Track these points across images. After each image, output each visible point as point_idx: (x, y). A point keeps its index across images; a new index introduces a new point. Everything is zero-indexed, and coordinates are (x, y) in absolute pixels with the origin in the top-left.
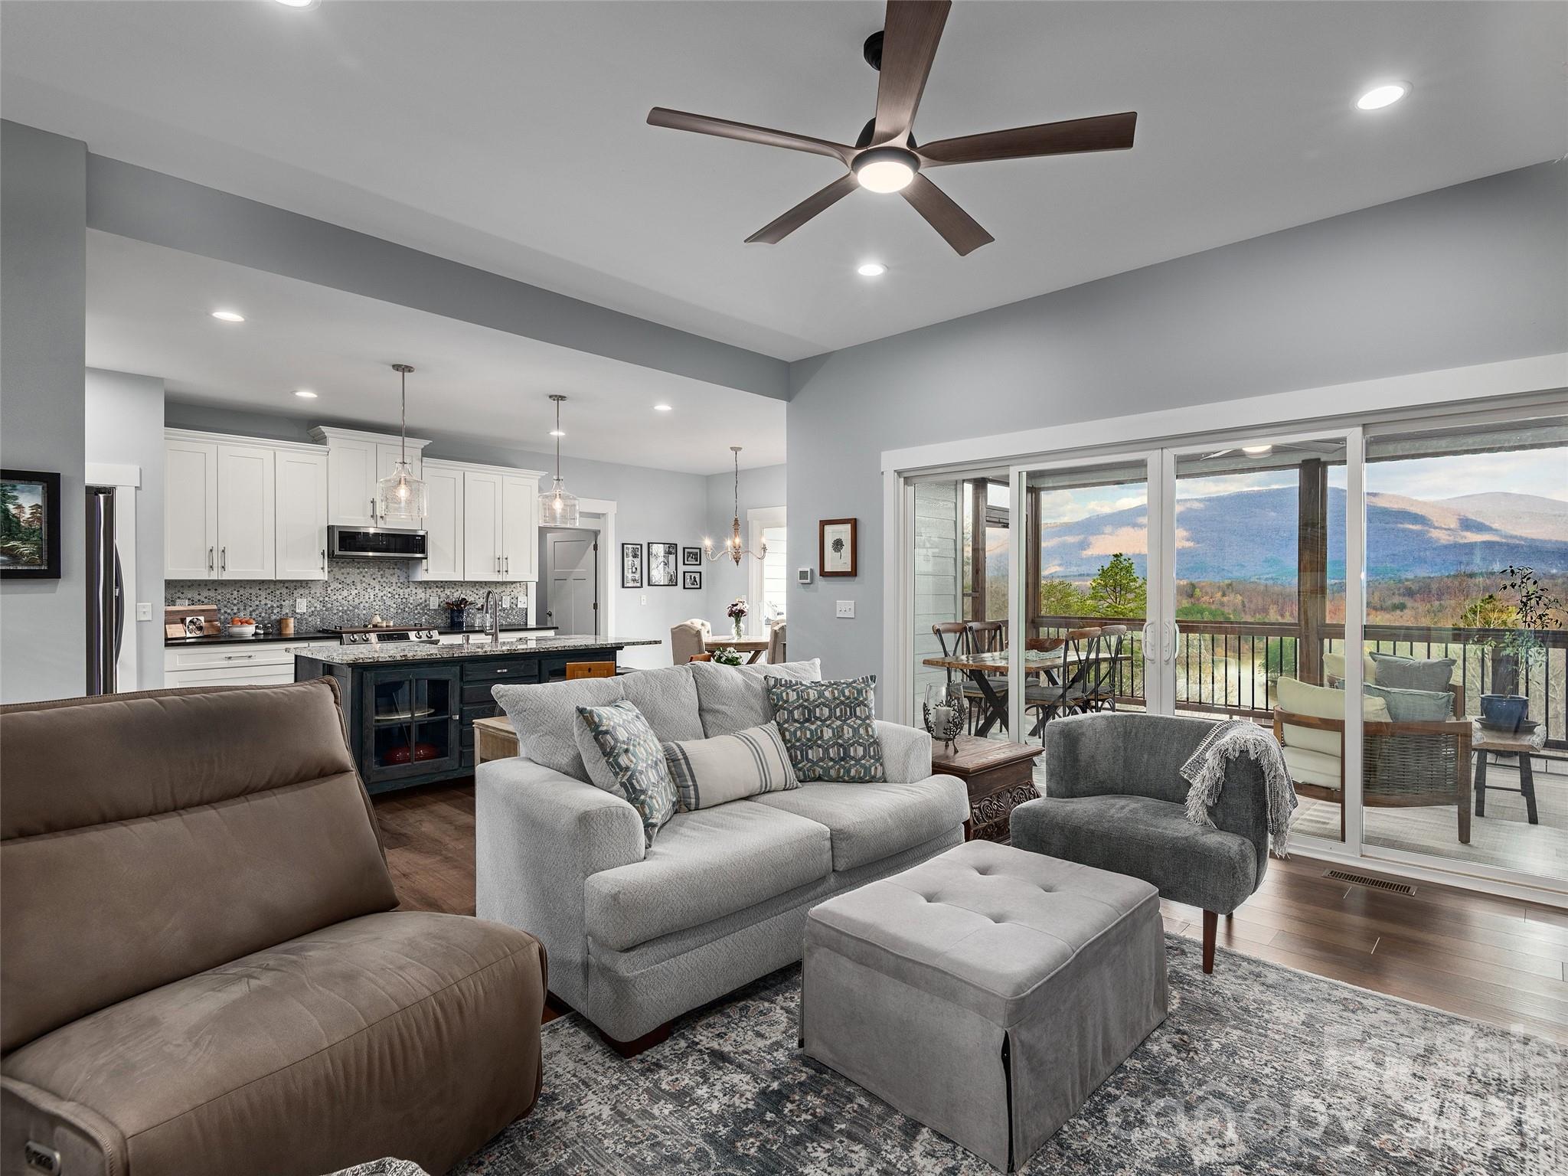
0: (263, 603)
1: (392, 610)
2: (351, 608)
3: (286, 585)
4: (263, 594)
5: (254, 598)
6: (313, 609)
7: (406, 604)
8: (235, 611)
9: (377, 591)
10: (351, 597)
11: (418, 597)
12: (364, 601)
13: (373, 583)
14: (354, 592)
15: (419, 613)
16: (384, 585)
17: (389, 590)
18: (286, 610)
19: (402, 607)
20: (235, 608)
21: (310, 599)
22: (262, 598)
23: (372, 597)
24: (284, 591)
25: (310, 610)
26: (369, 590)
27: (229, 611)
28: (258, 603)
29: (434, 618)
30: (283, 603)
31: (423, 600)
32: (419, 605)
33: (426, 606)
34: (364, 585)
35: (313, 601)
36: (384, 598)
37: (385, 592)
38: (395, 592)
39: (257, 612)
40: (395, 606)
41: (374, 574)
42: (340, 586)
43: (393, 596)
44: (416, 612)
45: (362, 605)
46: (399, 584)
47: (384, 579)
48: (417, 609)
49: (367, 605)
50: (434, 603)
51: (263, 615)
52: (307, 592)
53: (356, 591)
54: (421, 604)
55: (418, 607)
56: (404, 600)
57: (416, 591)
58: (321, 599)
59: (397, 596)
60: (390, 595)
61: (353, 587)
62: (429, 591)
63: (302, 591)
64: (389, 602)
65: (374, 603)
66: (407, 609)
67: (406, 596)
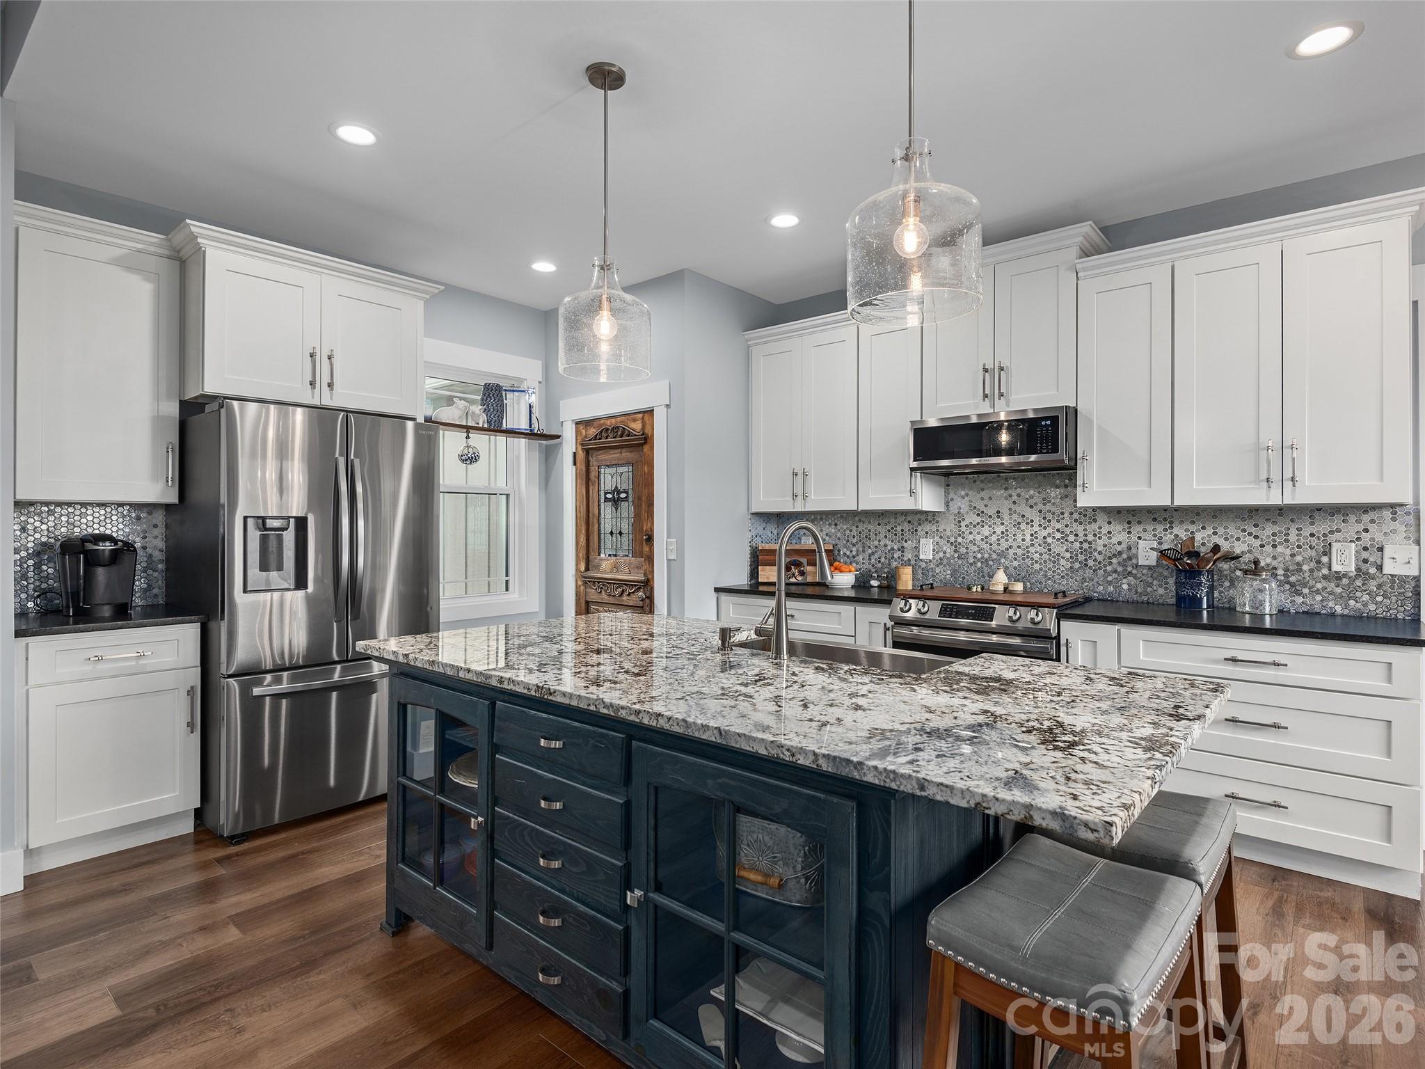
0: (882, 543)
1: (1063, 562)
2: (994, 556)
3: (909, 518)
4: (883, 530)
5: (873, 537)
6: (941, 555)
7: (1089, 553)
8: (854, 553)
9: (1036, 528)
10: (994, 538)
11: (1114, 540)
12: (1015, 545)
13: (1031, 514)
14: (999, 529)
15: (1115, 571)
16: (1049, 516)
17: (1058, 526)
18: (908, 555)
19: (1081, 557)
20: (854, 549)
21: (937, 539)
22: (882, 536)
23: (1028, 538)
24: (906, 526)
25: (937, 557)
26: (1023, 526)
27: (848, 553)
28: (876, 543)
29: (1150, 585)
30: (905, 545)
31: (1124, 546)
32: (1114, 556)
33: (1130, 558)
34: (1015, 517)
35: (942, 542)
36: (1049, 540)
37: (1049, 530)
38: (1068, 531)
39: (876, 556)
40: (1068, 555)
41: (1032, 497)
42: (979, 519)
43: (1064, 538)
44: (1109, 568)
45: (1011, 552)
46: (1076, 516)
47: (1049, 506)
48: (1110, 563)
49: (1019, 552)
50: (1147, 555)
51: (883, 560)
52: (934, 528)
53: (1002, 528)
54: (1120, 553)
55: (1114, 561)
56: (1086, 546)
57: (1111, 528)
58: (952, 540)
59: (1071, 538)
60: (1058, 535)
61: (998, 521)
62: (1137, 529)
63: (928, 527)
64: (1058, 548)
65: (1032, 550)
66: (1091, 563)
67: (1090, 538)
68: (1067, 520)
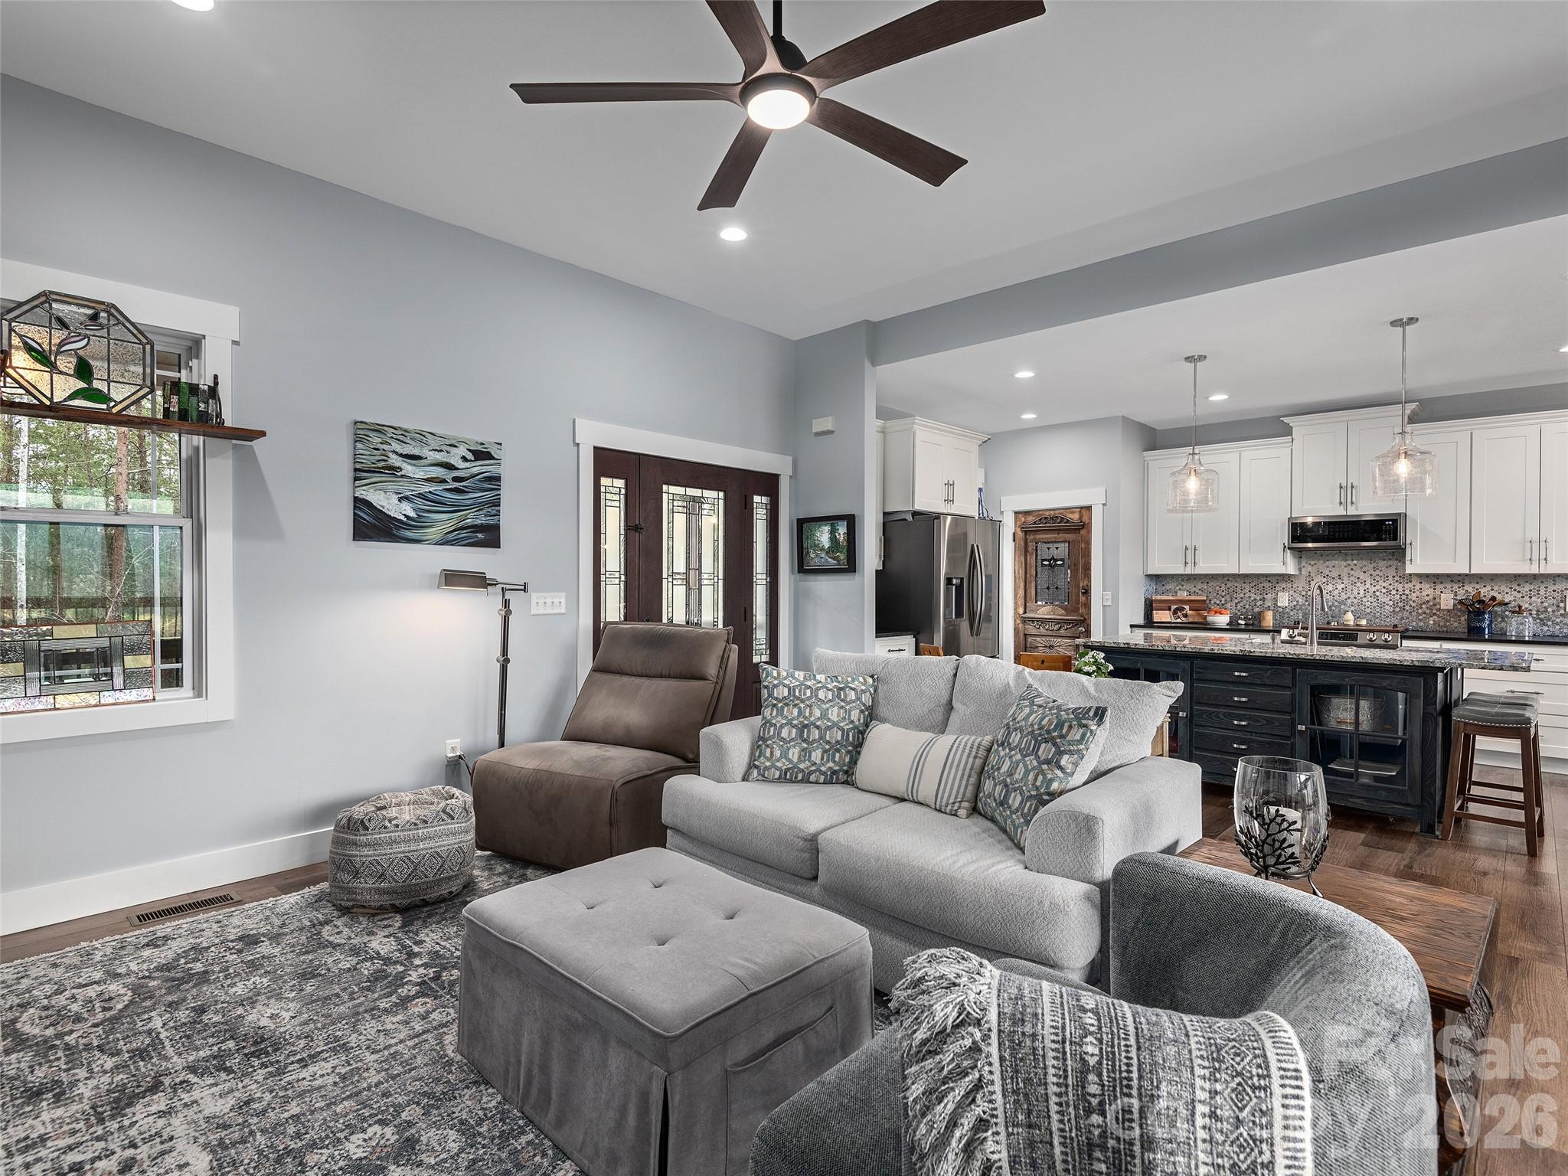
0: (1247, 595)
1: (1387, 607)
2: (1336, 604)
3: (1269, 579)
4: (1247, 587)
5: (1239, 591)
6: (1295, 603)
7: (1406, 602)
8: (1223, 602)
9: (1368, 585)
10: (1336, 592)
11: (1424, 594)
12: (1352, 596)
13: (1362, 576)
14: (1340, 587)
15: (1425, 613)
16: (1378, 578)
17: (1384, 584)
18: (1268, 603)
19: (1401, 604)
20: (1223, 599)
21: (1291, 592)
22: (1247, 591)
23: (1362, 592)
24: (1267, 585)
25: (1292, 604)
26: (1358, 584)
27: (1218, 602)
28: (1242, 595)
29: (1449, 621)
30: (1266, 596)
31: (1431, 597)
32: (1424, 603)
33: (1435, 605)
34: (1352, 578)
35: (1295, 595)
36: (1377, 593)
37: (1378, 587)
38: (1391, 588)
39: (1242, 604)
40: (1391, 603)
41: (1365, 566)
42: (1325, 580)
43: (1389, 592)
44: (1420, 611)
45: (1349, 601)
46: (1397, 578)
47: (1378, 572)
48: (1421, 608)
49: (1355, 601)
50: (1447, 601)
51: (1247, 606)
52: (1289, 586)
53: (1343, 586)
54: (1428, 602)
55: (1424, 606)
56: (1404, 597)
57: (1422, 586)
58: (1304, 593)
59: (1394, 592)
60: (1384, 591)
61: (1339, 581)
62: (1439, 587)
63: (1284, 585)
64: (1383, 599)
65: (1365, 600)
66: (1407, 608)
67: (1407, 592)
68: (1391, 581)
